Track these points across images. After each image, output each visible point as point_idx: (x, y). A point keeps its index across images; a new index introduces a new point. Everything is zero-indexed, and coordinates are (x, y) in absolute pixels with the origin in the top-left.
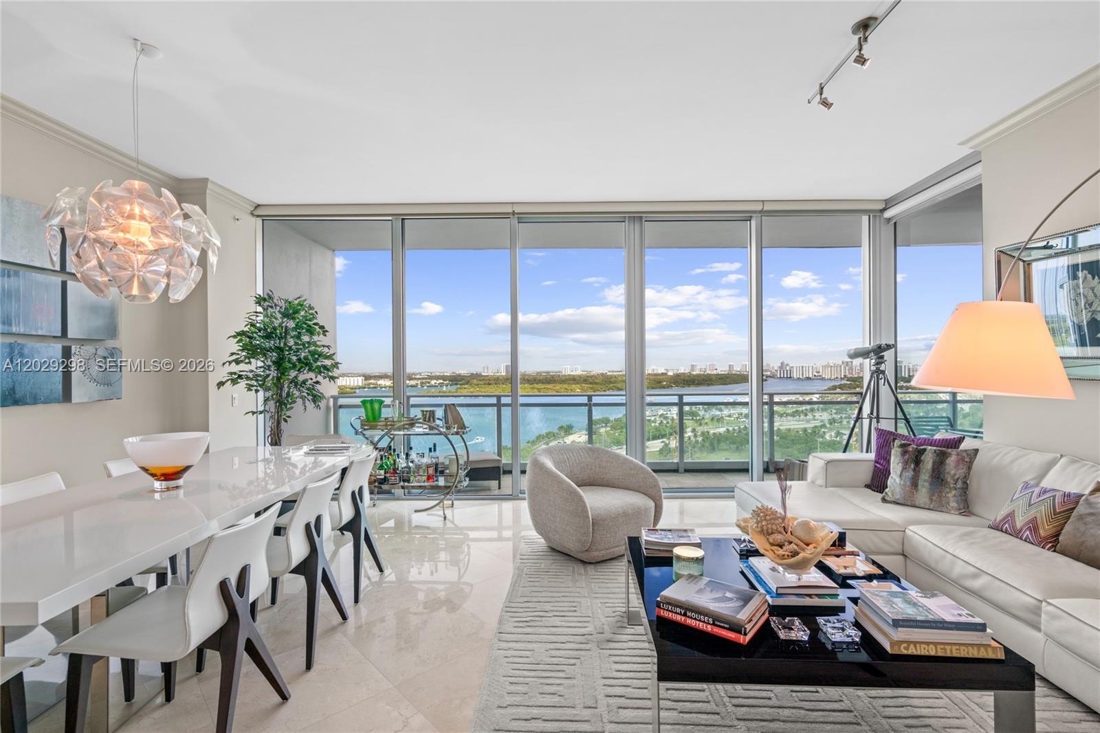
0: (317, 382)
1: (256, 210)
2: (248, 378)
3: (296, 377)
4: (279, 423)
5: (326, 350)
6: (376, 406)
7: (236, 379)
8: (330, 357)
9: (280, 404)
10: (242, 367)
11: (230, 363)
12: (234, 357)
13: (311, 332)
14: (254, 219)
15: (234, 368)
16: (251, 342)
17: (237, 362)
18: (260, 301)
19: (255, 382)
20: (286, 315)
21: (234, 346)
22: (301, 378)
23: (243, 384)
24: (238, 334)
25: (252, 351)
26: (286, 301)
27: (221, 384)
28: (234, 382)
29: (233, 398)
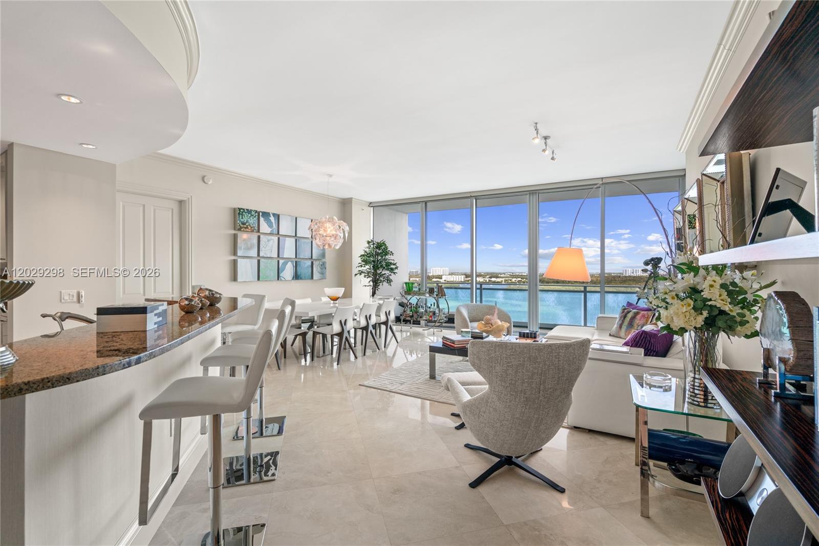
0: (390, 275)
1: (371, 204)
2: (365, 273)
3: (381, 273)
4: (375, 290)
5: (393, 262)
6: (410, 285)
7: (361, 273)
8: (394, 264)
9: (376, 283)
10: (363, 268)
11: (359, 266)
12: (360, 264)
13: (386, 255)
14: (370, 208)
15: (361, 269)
16: (366, 259)
17: (361, 266)
18: (369, 242)
19: (368, 275)
20: (377, 248)
21: (359, 260)
22: (383, 273)
23: (363, 275)
24: (361, 256)
25: (366, 262)
26: (378, 243)
27: (356, 275)
28: (361, 274)
29: (361, 281)
